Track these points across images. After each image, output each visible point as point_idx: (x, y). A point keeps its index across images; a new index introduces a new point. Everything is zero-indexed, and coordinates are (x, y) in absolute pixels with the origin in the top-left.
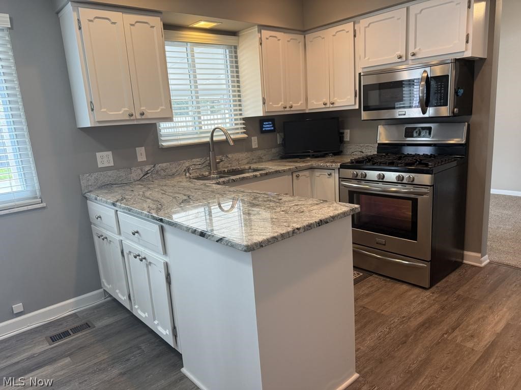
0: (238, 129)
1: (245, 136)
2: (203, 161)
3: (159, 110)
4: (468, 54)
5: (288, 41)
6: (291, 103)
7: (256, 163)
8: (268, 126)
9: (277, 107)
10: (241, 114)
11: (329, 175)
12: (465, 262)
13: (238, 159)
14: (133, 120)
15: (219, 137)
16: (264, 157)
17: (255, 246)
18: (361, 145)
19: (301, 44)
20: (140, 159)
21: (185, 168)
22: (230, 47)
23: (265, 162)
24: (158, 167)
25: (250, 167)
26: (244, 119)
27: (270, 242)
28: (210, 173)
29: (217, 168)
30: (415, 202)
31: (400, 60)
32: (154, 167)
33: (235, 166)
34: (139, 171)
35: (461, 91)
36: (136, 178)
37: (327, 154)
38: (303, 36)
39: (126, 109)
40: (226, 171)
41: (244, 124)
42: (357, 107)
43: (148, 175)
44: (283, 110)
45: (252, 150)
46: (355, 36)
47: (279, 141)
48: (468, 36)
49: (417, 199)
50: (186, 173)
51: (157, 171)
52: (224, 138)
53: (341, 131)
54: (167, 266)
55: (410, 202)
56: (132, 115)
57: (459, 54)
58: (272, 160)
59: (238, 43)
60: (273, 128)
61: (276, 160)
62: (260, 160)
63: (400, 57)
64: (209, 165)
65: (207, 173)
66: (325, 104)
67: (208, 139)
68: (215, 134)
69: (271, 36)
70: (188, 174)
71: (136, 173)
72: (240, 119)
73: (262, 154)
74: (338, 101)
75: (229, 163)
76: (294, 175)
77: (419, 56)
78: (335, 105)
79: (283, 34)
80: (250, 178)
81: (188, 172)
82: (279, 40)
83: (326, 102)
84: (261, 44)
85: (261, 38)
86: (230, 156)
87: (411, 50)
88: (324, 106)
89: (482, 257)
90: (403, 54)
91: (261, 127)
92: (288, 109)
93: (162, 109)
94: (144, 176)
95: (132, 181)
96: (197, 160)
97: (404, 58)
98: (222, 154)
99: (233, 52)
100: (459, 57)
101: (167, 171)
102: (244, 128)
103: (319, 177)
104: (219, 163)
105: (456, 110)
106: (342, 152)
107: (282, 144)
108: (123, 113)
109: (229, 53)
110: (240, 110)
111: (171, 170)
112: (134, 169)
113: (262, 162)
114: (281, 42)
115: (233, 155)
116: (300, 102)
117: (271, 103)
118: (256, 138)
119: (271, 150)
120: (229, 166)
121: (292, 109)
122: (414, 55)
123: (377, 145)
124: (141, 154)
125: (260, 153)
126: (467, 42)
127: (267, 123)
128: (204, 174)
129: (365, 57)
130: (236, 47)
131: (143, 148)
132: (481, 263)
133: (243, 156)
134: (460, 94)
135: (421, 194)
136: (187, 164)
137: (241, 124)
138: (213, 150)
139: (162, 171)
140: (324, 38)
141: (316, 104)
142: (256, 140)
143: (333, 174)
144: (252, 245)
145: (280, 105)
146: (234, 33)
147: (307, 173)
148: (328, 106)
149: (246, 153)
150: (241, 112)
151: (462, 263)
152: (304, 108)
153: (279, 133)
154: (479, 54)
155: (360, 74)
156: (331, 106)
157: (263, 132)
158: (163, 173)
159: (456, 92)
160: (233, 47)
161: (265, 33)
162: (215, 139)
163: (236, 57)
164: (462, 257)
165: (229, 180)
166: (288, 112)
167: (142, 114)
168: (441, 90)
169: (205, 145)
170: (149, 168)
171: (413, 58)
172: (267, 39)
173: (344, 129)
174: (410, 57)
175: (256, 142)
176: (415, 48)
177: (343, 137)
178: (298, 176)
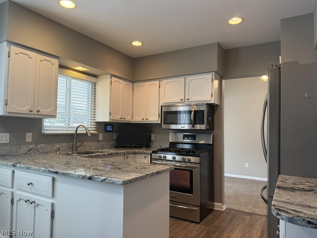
0: (91, 128)
1: (96, 132)
2: (68, 145)
3: (49, 110)
4: (212, 102)
5: (125, 85)
6: (124, 116)
7: (100, 149)
8: (109, 128)
9: (117, 118)
10: (94, 120)
11: (145, 157)
12: (215, 209)
13: (90, 146)
14: (32, 114)
15: (81, 131)
16: (105, 146)
17: (128, 182)
18: (160, 143)
19: (131, 88)
20: (27, 141)
21: (56, 148)
22: (92, 82)
23: (106, 149)
24: (38, 146)
25: (98, 151)
26: (96, 122)
27: (135, 180)
28: (73, 153)
29: (77, 150)
30: (191, 172)
31: (181, 101)
32: (36, 146)
33: (88, 150)
34: (26, 148)
35: (210, 118)
36: (23, 152)
37: (142, 146)
38: (132, 84)
39: (29, 107)
40: (83, 152)
41: (95, 125)
42: (160, 122)
43: (31, 151)
44: (120, 119)
45: (99, 141)
46: (159, 87)
47: (115, 138)
48: (212, 93)
49: (192, 170)
50: (57, 151)
51: (38, 149)
52: (85, 132)
53: (150, 135)
54: (53, 205)
55: (189, 172)
56: (32, 111)
57: (208, 101)
58: (110, 148)
59: (97, 82)
60: (112, 130)
61: (113, 148)
62: (103, 147)
63: (182, 100)
64: (72, 147)
65: (71, 153)
66: (143, 119)
67: (74, 132)
68: (78, 129)
69: (116, 81)
70: (58, 152)
71: (24, 149)
72: (94, 122)
73: (104, 144)
74: (150, 118)
75: (84, 148)
76: (126, 156)
77: (190, 100)
78: (148, 120)
79: (122, 81)
80: (101, 156)
81: (58, 151)
82: (120, 84)
83: (143, 118)
84: (111, 84)
85: (111, 81)
86: (85, 143)
87: (187, 97)
88: (142, 120)
89: (223, 205)
90: (183, 98)
91: (106, 128)
92: (122, 119)
93: (51, 110)
94: (28, 151)
95: (20, 154)
96: (65, 144)
97: (183, 101)
98: (80, 142)
99: (94, 86)
100: (208, 102)
101: (44, 149)
102: (95, 128)
103: (139, 158)
104: (79, 147)
105: (208, 127)
106: (150, 146)
107: (116, 139)
108: (26, 110)
109: (91, 86)
110: (94, 117)
111: (47, 149)
112: (22, 146)
113: (104, 149)
114: (121, 85)
115: (87, 143)
116: (129, 117)
117: (114, 115)
118: (102, 134)
119: (110, 142)
120: (84, 149)
121: (125, 120)
122: (188, 99)
123: (169, 143)
124: (29, 137)
125: (103, 143)
126: (212, 96)
127: (109, 126)
128: (69, 153)
129: (164, 98)
130: (95, 84)
131: (31, 133)
132: (223, 209)
133: (93, 144)
134: (209, 120)
135: (195, 168)
136: (58, 146)
137: (94, 125)
138: (76, 139)
139: (41, 149)
140: (143, 86)
141: (138, 119)
142: (102, 136)
143: (147, 157)
144: (126, 181)
145: (119, 117)
146: (95, 76)
147: (132, 156)
148: (144, 120)
149: (95, 143)
150: (94, 118)
151: (213, 209)
152: (131, 120)
153: (115, 133)
154: (217, 102)
155: (162, 106)
156: (146, 120)
157: (106, 131)
158: (41, 151)
159: (208, 119)
160: (94, 83)
161: (114, 79)
162: (78, 132)
163: (95, 89)
164: (213, 206)
165: (88, 156)
166: (122, 121)
167: (38, 111)
168: (201, 117)
169: (72, 135)
170: (32, 147)
171: (188, 101)
172: (114, 82)
173: (151, 134)
174: (186, 100)
175: (102, 137)
176: (189, 96)
177: (151, 138)
178: (127, 157)
